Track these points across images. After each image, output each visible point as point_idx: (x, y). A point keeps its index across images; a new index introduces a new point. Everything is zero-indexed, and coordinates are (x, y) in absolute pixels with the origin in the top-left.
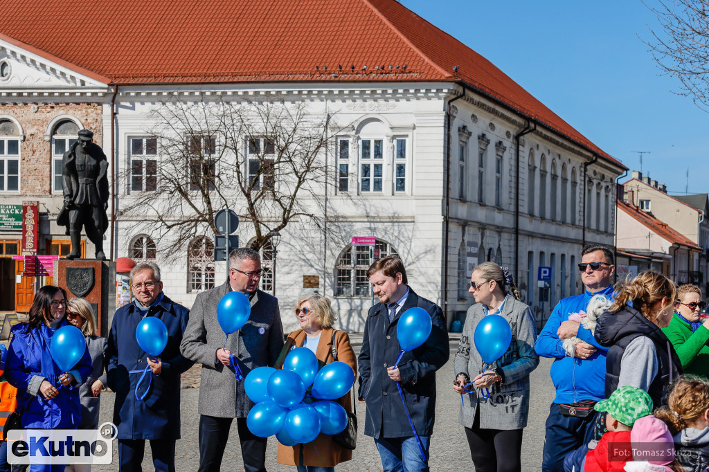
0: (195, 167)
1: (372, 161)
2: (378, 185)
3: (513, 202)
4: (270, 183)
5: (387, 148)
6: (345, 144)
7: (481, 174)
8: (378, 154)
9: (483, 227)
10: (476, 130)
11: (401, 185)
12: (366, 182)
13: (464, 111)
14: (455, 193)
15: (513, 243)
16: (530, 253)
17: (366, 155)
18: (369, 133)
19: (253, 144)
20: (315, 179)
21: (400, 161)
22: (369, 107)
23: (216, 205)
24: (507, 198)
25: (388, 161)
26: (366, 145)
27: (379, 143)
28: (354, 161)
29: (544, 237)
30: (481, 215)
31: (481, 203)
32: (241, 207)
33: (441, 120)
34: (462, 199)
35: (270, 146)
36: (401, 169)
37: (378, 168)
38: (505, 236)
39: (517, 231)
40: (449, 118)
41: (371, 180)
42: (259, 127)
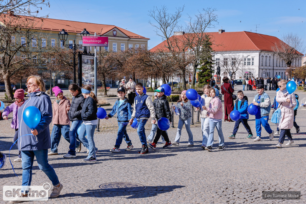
0: (225, 62)
1: (249, 61)
2: (250, 64)
3: (273, 65)
4: (235, 65)
5: (251, 59)
6: (245, 59)
7: (266, 62)
8: (250, 60)
9: (266, 69)
10: (265, 56)
11: (253, 64)
12: (248, 64)
13: (263, 54)
14: (261, 65)
15: (273, 71)
16: (277, 73)
17: (248, 60)
18: (249, 57)
19: (233, 59)
20: (241, 65)
21: (253, 61)
22: (249, 54)
23: (228, 68)
24: (271, 64)
25: (251, 61)
26: (248, 59)
27: (250, 59)
28: (246, 61)
29: (280, 70)
30: (266, 68)
31: (266, 66)
32: (231, 68)
33: (258, 56)
34: (262, 66)
35: (235, 59)
36: (253, 62)
37: (250, 62)
38: (271, 70)
39: (273, 69)
40: (260, 55)
41: (249, 64)
42: (233, 57)
